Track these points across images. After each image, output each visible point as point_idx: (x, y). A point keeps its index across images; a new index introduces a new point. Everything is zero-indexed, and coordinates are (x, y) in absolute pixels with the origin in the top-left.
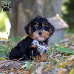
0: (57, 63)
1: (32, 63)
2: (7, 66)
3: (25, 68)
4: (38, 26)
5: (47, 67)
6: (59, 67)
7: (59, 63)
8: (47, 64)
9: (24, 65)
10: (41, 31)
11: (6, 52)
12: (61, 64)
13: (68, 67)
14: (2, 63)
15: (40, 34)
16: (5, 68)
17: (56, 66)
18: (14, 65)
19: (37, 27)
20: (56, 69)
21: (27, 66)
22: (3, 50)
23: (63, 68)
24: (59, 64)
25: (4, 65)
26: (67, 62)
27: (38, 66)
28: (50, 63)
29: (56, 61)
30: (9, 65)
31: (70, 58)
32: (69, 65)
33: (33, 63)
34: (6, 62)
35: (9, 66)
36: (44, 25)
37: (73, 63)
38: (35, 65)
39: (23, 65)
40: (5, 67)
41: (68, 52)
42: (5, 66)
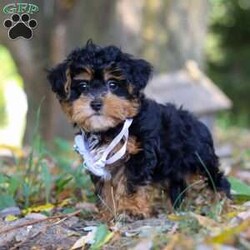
0: (201, 227)
1: (111, 230)
2: (24, 240)
3: (88, 246)
4: (88, 78)
5: (166, 244)
6: (209, 240)
7: (209, 228)
8: (166, 231)
9: (84, 237)
10: (100, 97)
11: (16, 193)
12: (216, 232)
13: (243, 241)
14: (7, 231)
15: (96, 107)
17: (200, 238)
18: (50, 237)
19: (87, 82)
21: (95, 239)
22: (7, 185)
23: (226, 244)
24: (210, 231)
25: (14, 238)
26: (236, 225)
27: (135, 240)
28: (177, 230)
29: (197, 222)
30: (32, 239)
31: (245, 210)
32: (244, 235)
33: (115, 228)
34: (18, 227)
36: (110, 76)
38: (123, 235)
39: (78, 237)
40: (16, 245)
42: (18, 240)
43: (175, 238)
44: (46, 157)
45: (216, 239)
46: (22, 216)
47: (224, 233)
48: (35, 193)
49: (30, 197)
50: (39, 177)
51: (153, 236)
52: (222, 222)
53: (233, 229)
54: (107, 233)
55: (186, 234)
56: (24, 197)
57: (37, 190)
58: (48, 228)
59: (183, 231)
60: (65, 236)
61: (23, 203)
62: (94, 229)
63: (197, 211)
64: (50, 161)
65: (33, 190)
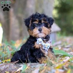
0: (53, 64)
2: (3, 69)
3: (21, 71)
5: (43, 69)
6: (55, 68)
7: (55, 64)
8: (43, 66)
9: (20, 68)
12: (57, 65)
13: (64, 68)
16: (1, 72)
17: (52, 67)
18: (10, 68)
19: (37, 24)
20: (53, 71)
21: (23, 69)
23: (60, 69)
26: (63, 63)
27: (34, 68)
28: (46, 65)
29: (52, 63)
31: (65, 59)
32: (65, 66)
35: (5, 69)
36: (43, 22)
37: (69, 64)
39: (18, 68)
41: (62, 54)
42: (1, 69)
43: (46, 67)
44: (8, 46)
45: (57, 67)
46: (2, 63)
47: (59, 66)
48: (6, 56)
49: (4, 57)
50: (7, 52)
51: (39, 67)
52: (59, 63)
53: (62, 64)
54: (26, 67)
55: (49, 66)
56: (3, 57)
57: (6, 55)
58: (10, 66)
59: (48, 65)
60: (14, 68)
61: (2, 59)
62: (23, 66)
63: (52, 60)
64: (10, 47)
65: (5, 55)
